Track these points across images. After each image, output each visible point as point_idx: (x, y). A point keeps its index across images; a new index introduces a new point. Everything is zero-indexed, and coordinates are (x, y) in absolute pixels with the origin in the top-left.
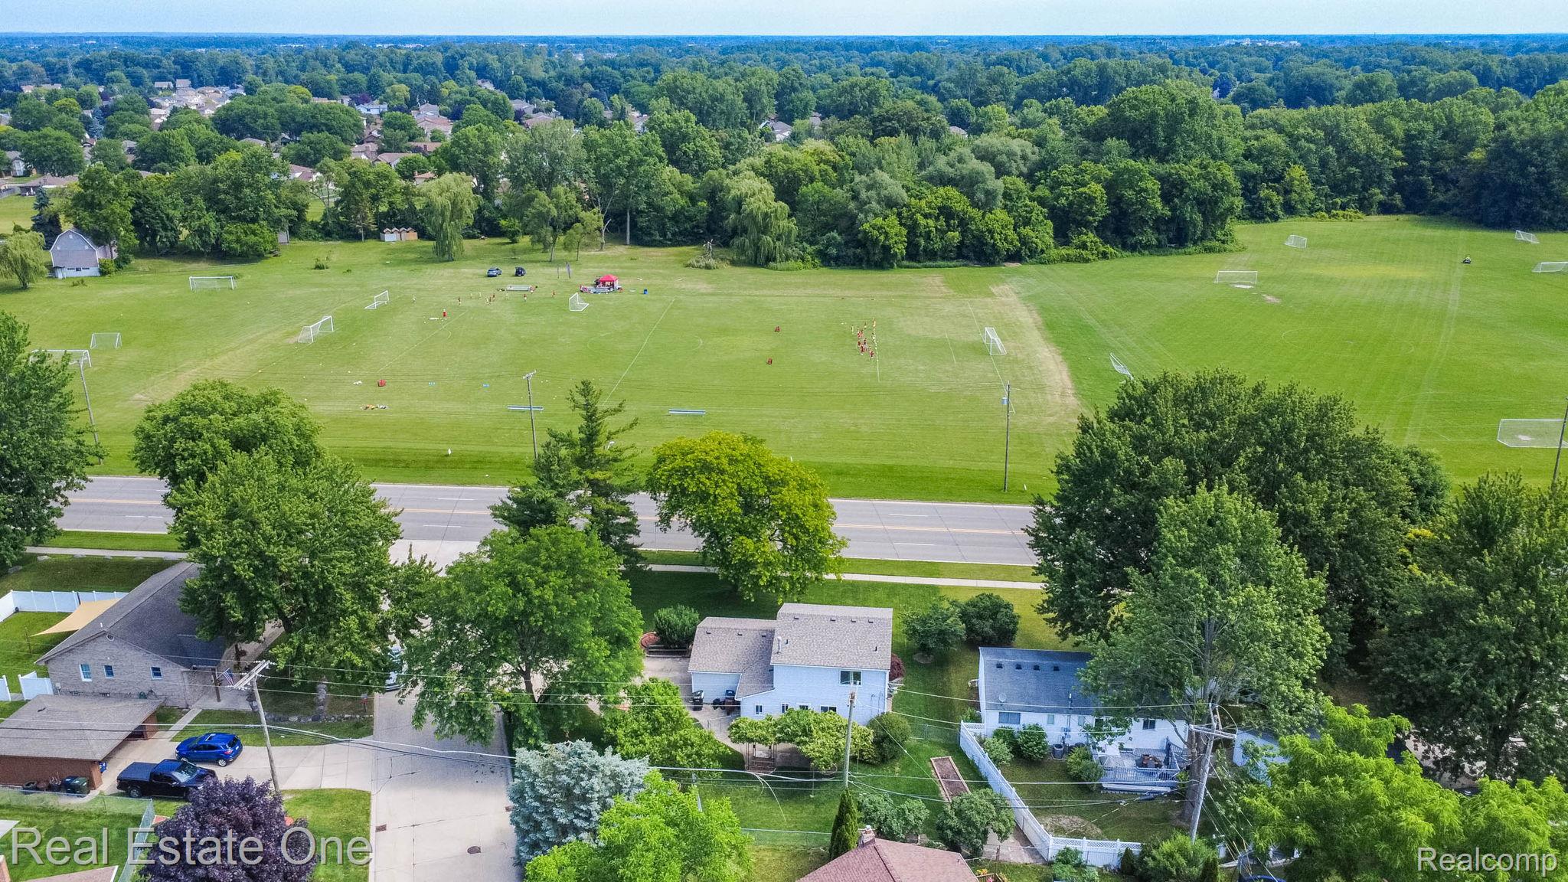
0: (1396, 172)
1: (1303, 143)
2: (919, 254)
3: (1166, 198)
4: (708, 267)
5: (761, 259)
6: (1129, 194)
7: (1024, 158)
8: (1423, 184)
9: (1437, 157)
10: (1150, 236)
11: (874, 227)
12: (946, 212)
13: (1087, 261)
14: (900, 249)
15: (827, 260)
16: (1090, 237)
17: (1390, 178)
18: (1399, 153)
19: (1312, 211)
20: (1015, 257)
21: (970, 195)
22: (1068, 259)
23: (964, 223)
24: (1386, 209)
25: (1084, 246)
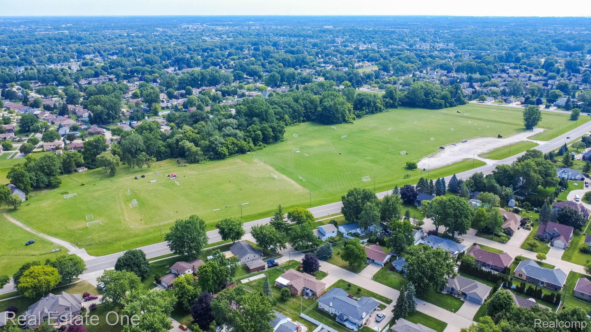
0: (304, 113)
1: (284, 109)
2: (231, 154)
3: (273, 131)
4: (185, 166)
5: (196, 161)
6: (266, 132)
7: (236, 124)
8: (309, 115)
9: (310, 109)
10: (271, 140)
11: (221, 150)
12: (233, 143)
13: (262, 149)
14: (227, 154)
15: (211, 159)
16: (261, 143)
17: (303, 115)
18: (303, 109)
19: (290, 124)
20: (249, 151)
21: (236, 138)
22: (258, 149)
23: (237, 145)
24: (303, 121)
25: (260, 145)
